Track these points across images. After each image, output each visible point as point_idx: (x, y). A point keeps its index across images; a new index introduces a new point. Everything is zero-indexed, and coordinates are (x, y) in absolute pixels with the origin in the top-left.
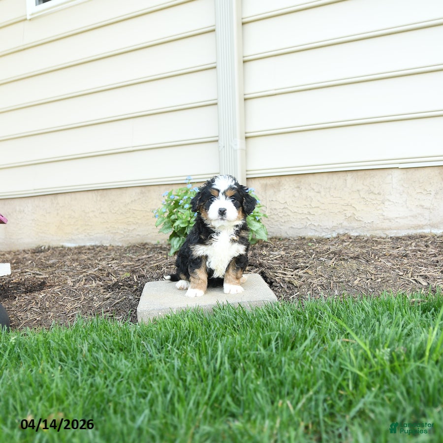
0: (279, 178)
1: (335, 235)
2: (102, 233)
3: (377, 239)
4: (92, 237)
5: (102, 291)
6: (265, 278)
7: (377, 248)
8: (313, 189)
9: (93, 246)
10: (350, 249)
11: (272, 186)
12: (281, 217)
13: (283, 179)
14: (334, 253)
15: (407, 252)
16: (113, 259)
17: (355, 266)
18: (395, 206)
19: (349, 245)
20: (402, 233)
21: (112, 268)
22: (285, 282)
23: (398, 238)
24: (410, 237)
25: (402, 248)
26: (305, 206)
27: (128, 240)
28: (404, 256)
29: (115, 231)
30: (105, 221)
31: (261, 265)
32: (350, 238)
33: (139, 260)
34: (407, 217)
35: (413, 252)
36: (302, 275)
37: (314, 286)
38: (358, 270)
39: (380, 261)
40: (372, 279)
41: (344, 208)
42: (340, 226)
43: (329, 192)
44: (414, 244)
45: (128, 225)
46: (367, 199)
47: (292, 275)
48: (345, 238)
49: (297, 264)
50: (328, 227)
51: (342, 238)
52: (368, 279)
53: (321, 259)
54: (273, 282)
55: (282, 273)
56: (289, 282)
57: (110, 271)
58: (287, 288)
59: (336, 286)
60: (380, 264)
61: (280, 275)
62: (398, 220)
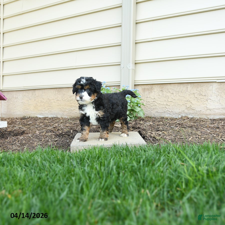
0: (151, 85)
1: (180, 117)
2: (57, 111)
3: (203, 120)
4: (52, 113)
5: (53, 137)
6: (141, 134)
7: (202, 123)
8: (170, 92)
9: (52, 117)
10: (188, 123)
11: (148, 89)
12: (152, 106)
13: (154, 86)
14: (179, 124)
15: (219, 126)
16: (62, 123)
17: (190, 131)
18: (214, 102)
19: (187, 121)
20: (217, 117)
21: (60, 127)
22: (152, 137)
23: (214, 120)
24: (221, 119)
25: (216, 124)
26: (165, 101)
27: (71, 115)
28: (217, 128)
29: (64, 110)
30: (59, 105)
31: (139, 128)
32: (188, 119)
33: (75, 124)
34: (219, 109)
35: (222, 126)
36: (161, 134)
37: (167, 140)
38: (191, 133)
39: (204, 129)
40: (199, 138)
41: (186, 102)
42: (183, 112)
43: (178, 94)
44: (223, 122)
45: (71, 107)
46: (198, 98)
47: (156, 134)
48: (185, 118)
49: (159, 129)
50: (176, 112)
51: (184, 118)
52: (197, 138)
53: (172, 126)
54: (145, 137)
55: (150, 133)
56: (154, 137)
57: (59, 128)
58: (153, 140)
59: (179, 141)
60: (204, 131)
61: (149, 133)
62: (215, 110)
